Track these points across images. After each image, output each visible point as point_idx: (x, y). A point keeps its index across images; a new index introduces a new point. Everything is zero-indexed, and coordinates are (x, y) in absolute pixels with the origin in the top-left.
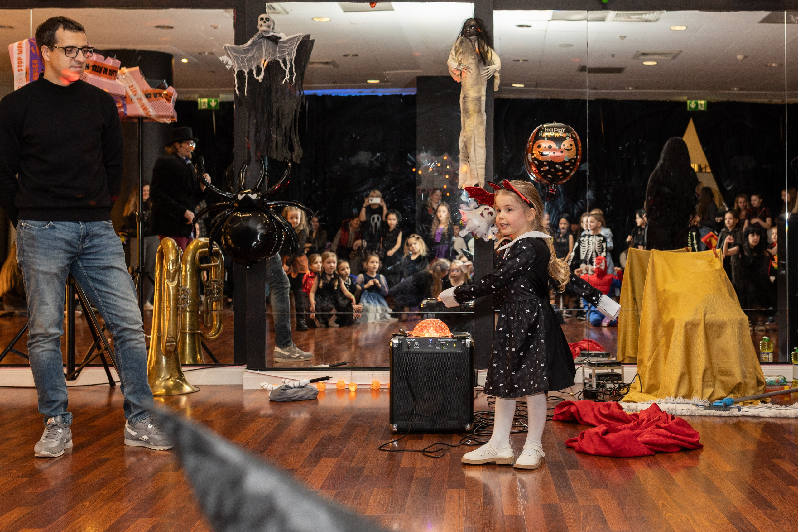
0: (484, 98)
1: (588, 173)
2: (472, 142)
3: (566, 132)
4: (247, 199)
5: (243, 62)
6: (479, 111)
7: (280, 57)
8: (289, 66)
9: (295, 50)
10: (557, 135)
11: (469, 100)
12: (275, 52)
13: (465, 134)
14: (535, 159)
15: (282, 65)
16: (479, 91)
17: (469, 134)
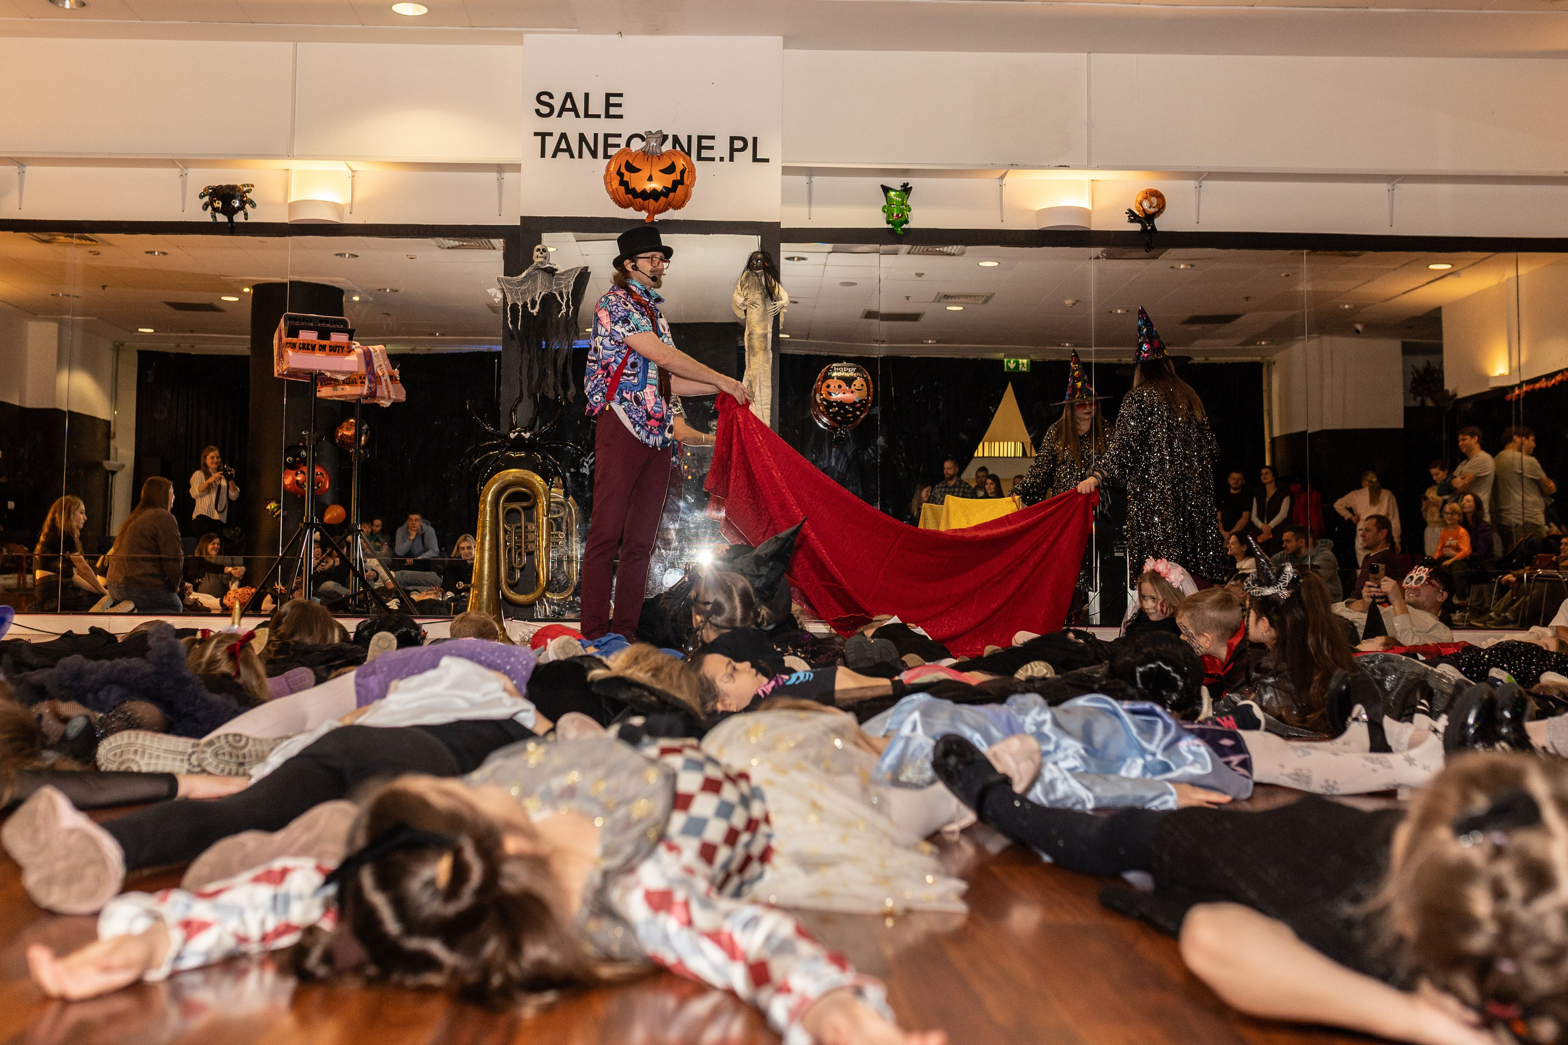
0: (770, 336)
1: (879, 418)
2: (758, 381)
3: (856, 372)
4: (520, 437)
5: (517, 294)
6: (766, 349)
7: (556, 290)
8: (565, 300)
9: (572, 283)
10: (847, 375)
11: (755, 336)
12: (551, 284)
13: (750, 373)
14: (824, 399)
15: (559, 298)
16: (765, 328)
17: (755, 373)
